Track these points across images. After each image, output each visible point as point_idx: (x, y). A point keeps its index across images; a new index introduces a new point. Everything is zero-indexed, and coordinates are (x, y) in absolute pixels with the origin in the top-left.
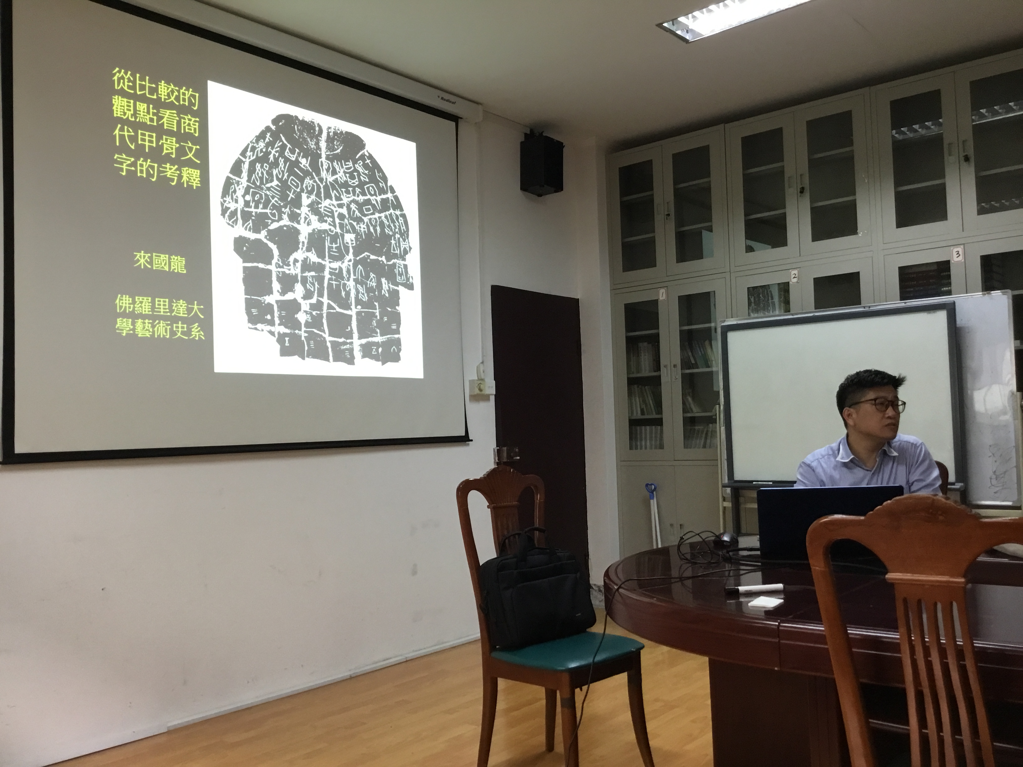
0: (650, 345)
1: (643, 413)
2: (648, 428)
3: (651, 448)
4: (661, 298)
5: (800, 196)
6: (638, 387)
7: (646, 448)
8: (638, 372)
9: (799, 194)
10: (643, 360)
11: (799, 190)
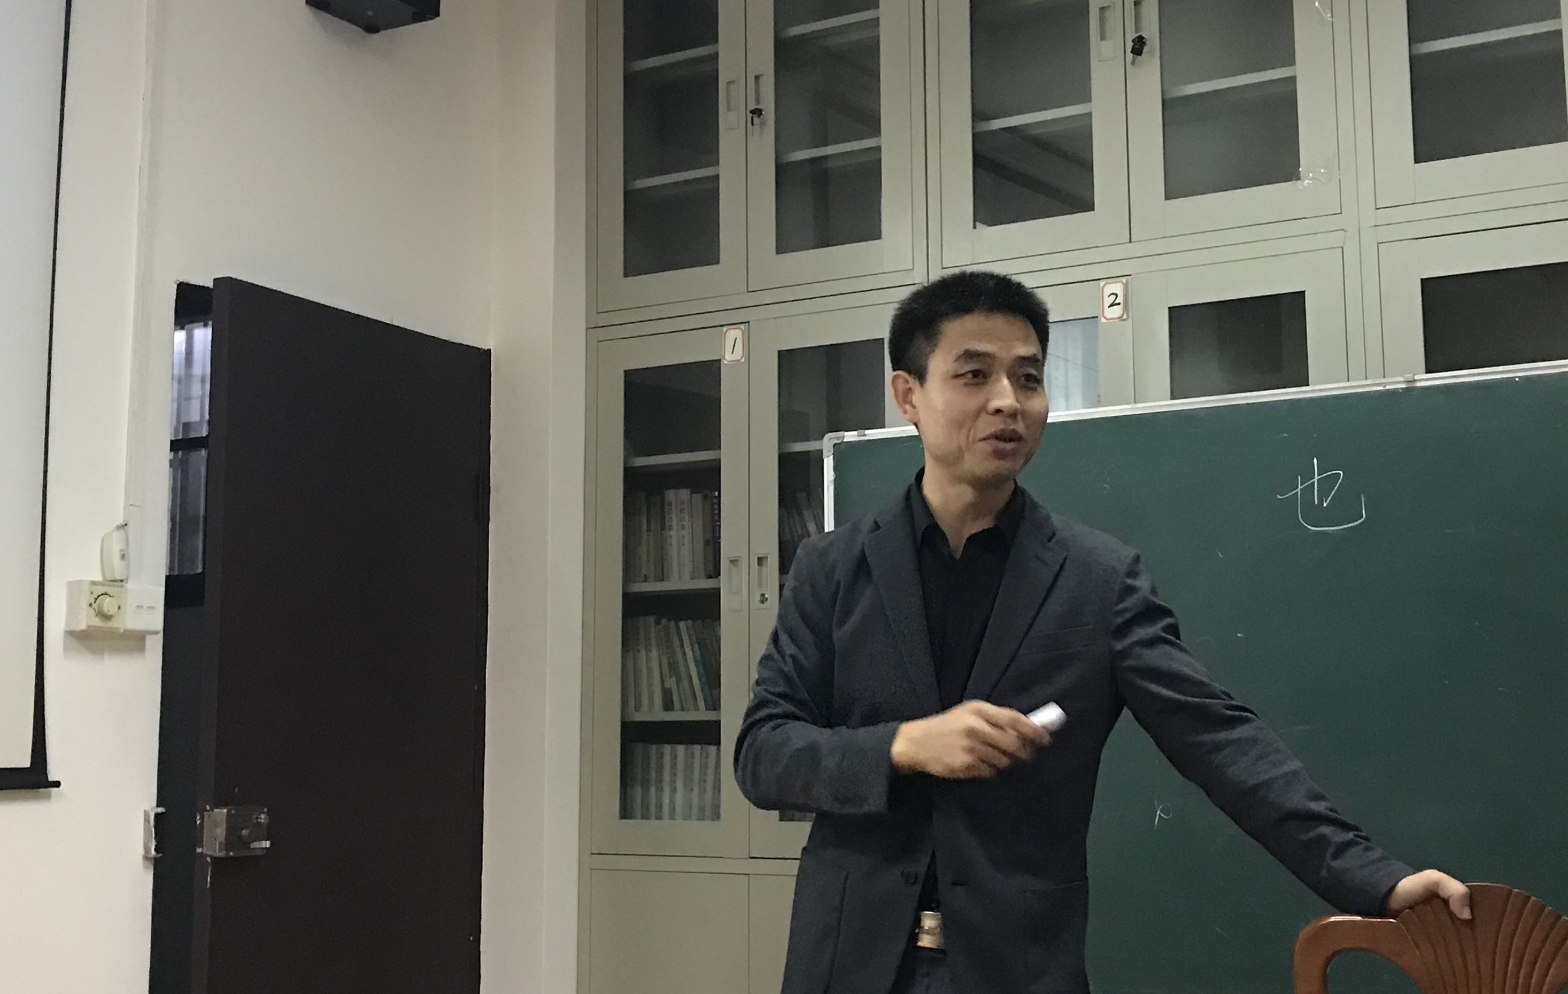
0: (698, 498)
1: (668, 705)
2: (681, 749)
3: (687, 817)
4: (728, 357)
5: (1133, 63)
6: (658, 623)
7: (672, 816)
8: (661, 577)
9: (1130, 56)
10: (674, 541)
11: (1130, 45)
